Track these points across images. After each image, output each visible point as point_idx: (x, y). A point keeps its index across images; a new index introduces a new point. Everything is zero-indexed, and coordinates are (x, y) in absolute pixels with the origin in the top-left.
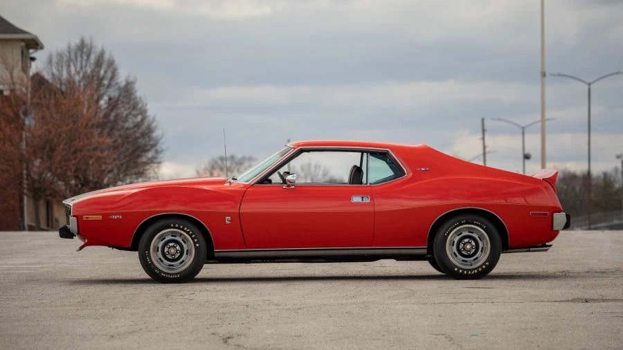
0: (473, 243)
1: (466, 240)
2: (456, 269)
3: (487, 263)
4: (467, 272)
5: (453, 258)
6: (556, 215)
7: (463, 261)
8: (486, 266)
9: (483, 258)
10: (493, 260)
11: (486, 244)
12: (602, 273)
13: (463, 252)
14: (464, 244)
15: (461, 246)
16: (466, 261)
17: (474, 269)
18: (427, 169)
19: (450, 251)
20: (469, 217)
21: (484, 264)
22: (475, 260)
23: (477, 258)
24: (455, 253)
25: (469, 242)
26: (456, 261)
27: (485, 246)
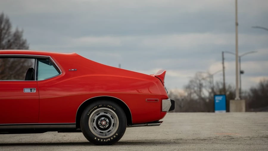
0: (107, 120)
1: (103, 118)
2: (95, 138)
3: (117, 134)
4: (103, 140)
5: (94, 131)
6: (163, 101)
7: (101, 132)
8: (116, 136)
9: (114, 130)
10: (121, 132)
11: (116, 121)
12: (193, 140)
13: (100, 127)
14: (101, 121)
15: (99, 122)
16: (103, 133)
17: (108, 138)
18: (76, 70)
19: (91, 126)
20: (105, 102)
21: (115, 134)
22: (108, 132)
23: (110, 131)
24: (95, 127)
25: (104, 120)
26: (96, 133)
27: (116, 122)
